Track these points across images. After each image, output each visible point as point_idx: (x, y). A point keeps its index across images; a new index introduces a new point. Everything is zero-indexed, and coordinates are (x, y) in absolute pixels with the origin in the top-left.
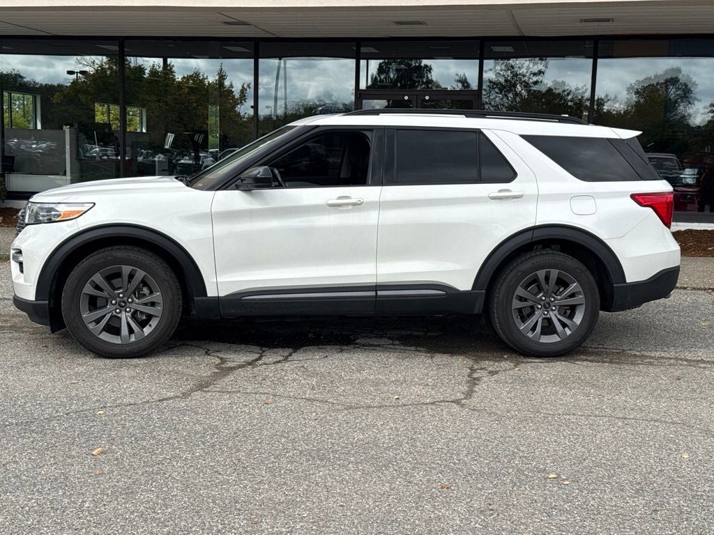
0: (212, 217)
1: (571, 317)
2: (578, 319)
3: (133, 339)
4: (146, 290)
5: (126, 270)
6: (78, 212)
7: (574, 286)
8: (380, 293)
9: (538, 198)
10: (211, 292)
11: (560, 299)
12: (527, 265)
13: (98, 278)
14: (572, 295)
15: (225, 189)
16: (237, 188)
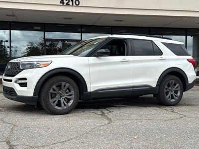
0: (89, 65)
1: (177, 94)
2: (179, 94)
3: (65, 108)
4: (68, 91)
5: (63, 84)
6: (47, 64)
7: (177, 85)
8: (134, 89)
9: (169, 60)
10: (89, 90)
11: (174, 89)
12: (168, 79)
13: (54, 87)
14: (177, 88)
15: (91, 56)
16: (94, 56)
